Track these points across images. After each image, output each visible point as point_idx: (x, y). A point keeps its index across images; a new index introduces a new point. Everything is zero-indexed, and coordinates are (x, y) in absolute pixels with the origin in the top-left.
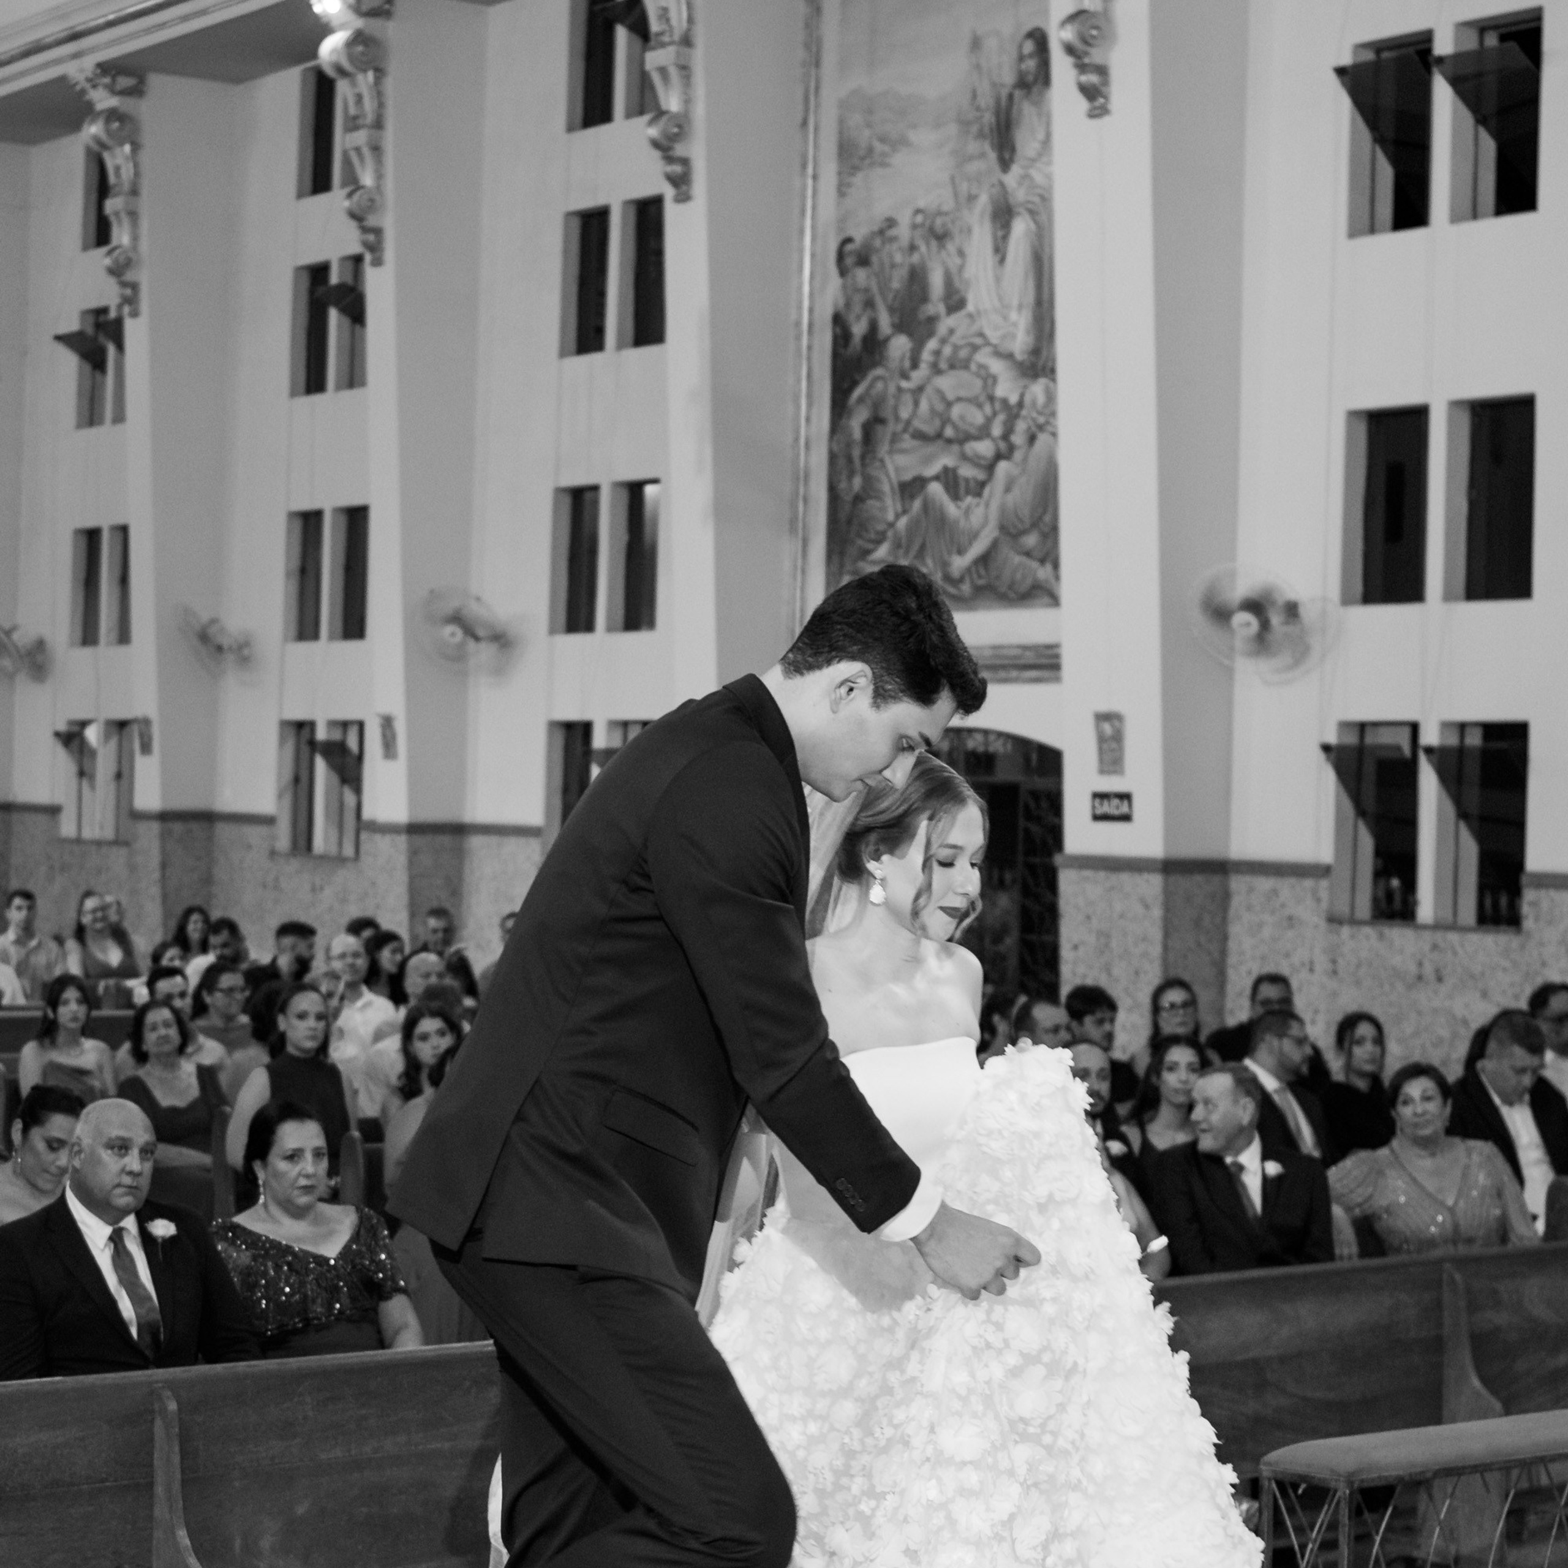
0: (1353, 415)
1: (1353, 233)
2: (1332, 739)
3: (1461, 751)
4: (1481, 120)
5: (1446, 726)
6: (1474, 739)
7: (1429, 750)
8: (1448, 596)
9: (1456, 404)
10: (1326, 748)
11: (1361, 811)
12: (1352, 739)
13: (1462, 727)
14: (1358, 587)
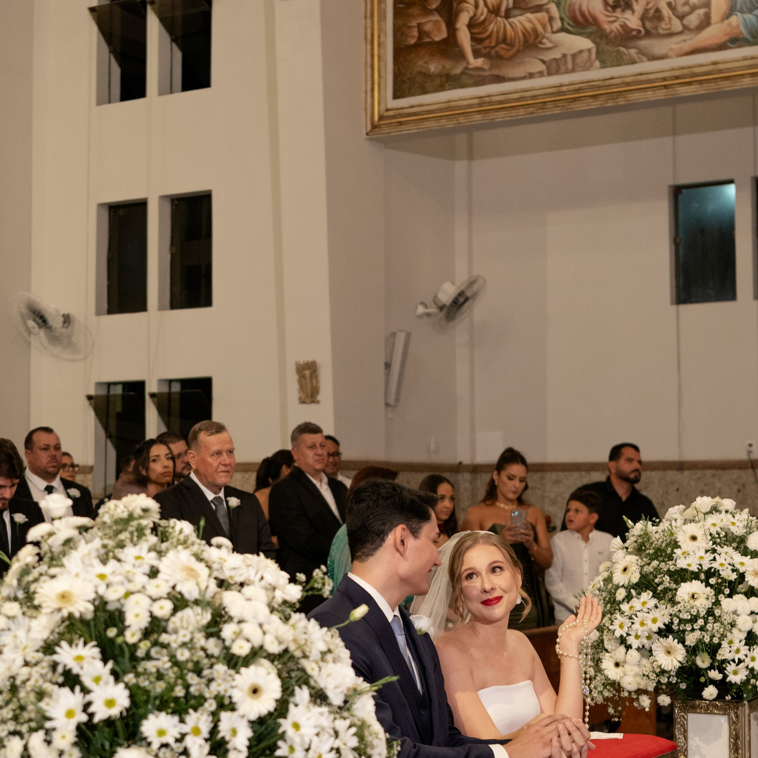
0: (101, 205)
1: (99, 103)
2: (92, 392)
3: (169, 394)
4: (174, 40)
5: (161, 381)
6: (176, 388)
7: (153, 395)
8: (161, 308)
9: (163, 198)
10: (90, 398)
11: (109, 436)
12: (103, 392)
13: (170, 382)
14: (105, 306)
